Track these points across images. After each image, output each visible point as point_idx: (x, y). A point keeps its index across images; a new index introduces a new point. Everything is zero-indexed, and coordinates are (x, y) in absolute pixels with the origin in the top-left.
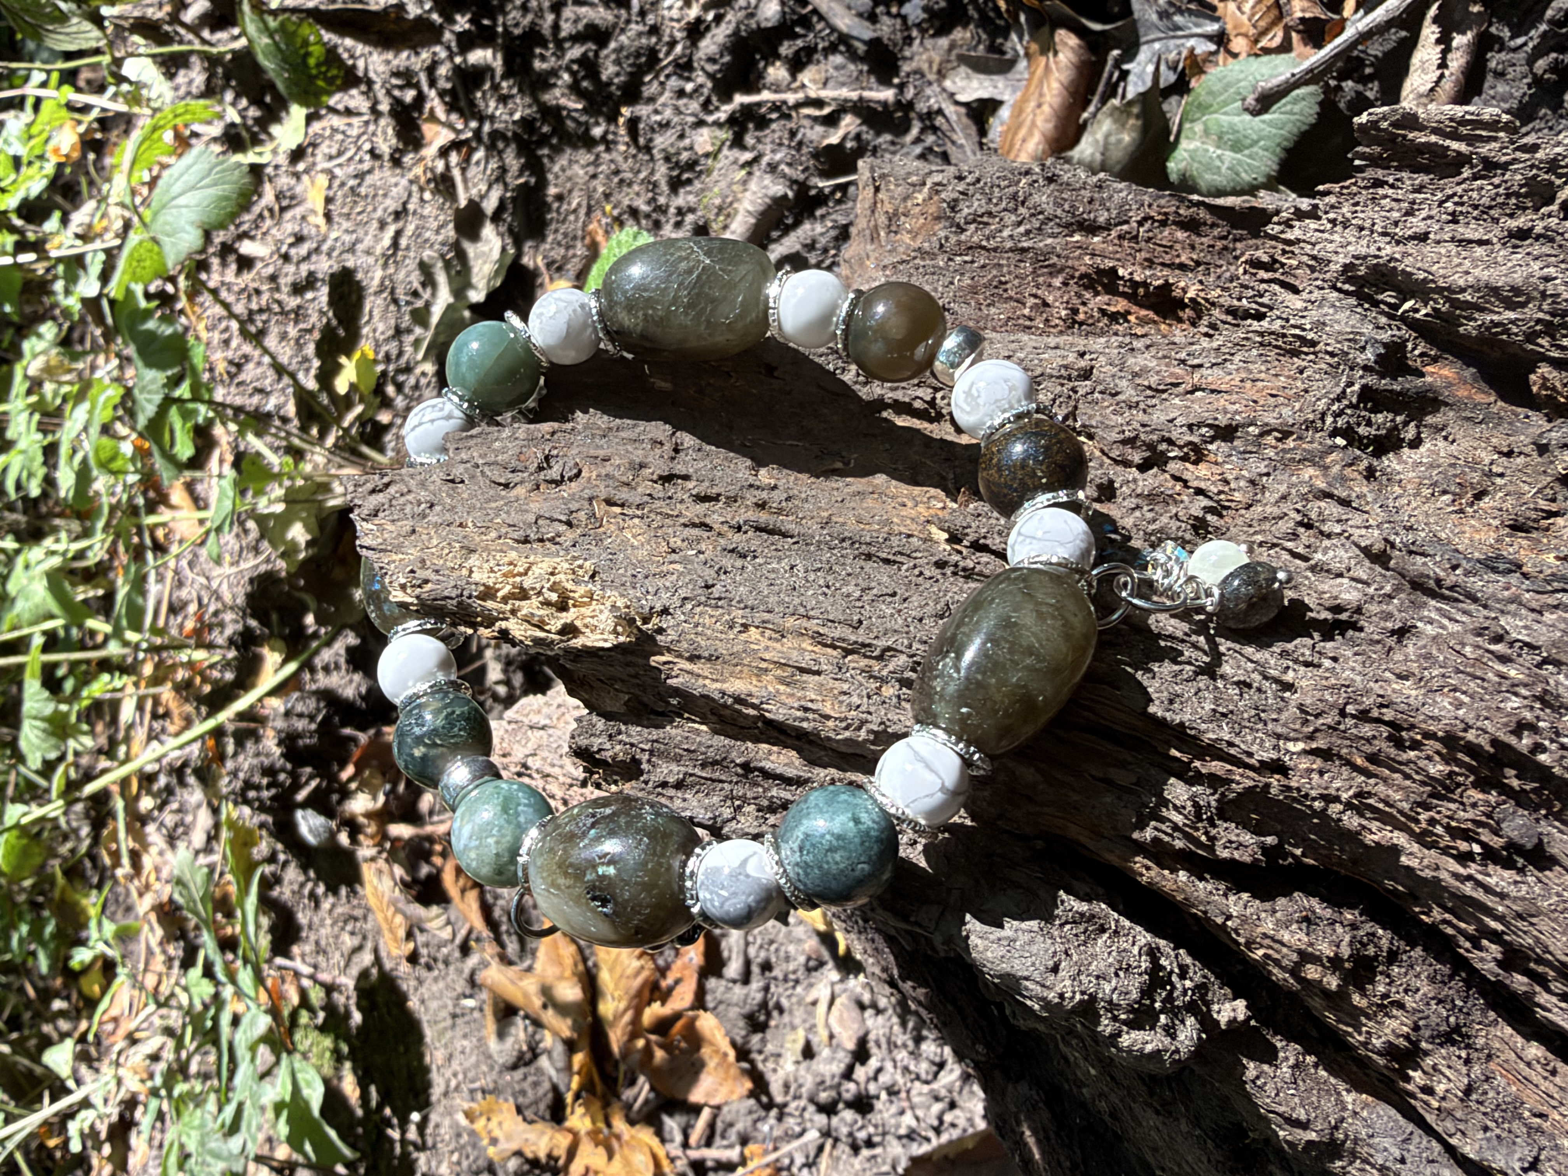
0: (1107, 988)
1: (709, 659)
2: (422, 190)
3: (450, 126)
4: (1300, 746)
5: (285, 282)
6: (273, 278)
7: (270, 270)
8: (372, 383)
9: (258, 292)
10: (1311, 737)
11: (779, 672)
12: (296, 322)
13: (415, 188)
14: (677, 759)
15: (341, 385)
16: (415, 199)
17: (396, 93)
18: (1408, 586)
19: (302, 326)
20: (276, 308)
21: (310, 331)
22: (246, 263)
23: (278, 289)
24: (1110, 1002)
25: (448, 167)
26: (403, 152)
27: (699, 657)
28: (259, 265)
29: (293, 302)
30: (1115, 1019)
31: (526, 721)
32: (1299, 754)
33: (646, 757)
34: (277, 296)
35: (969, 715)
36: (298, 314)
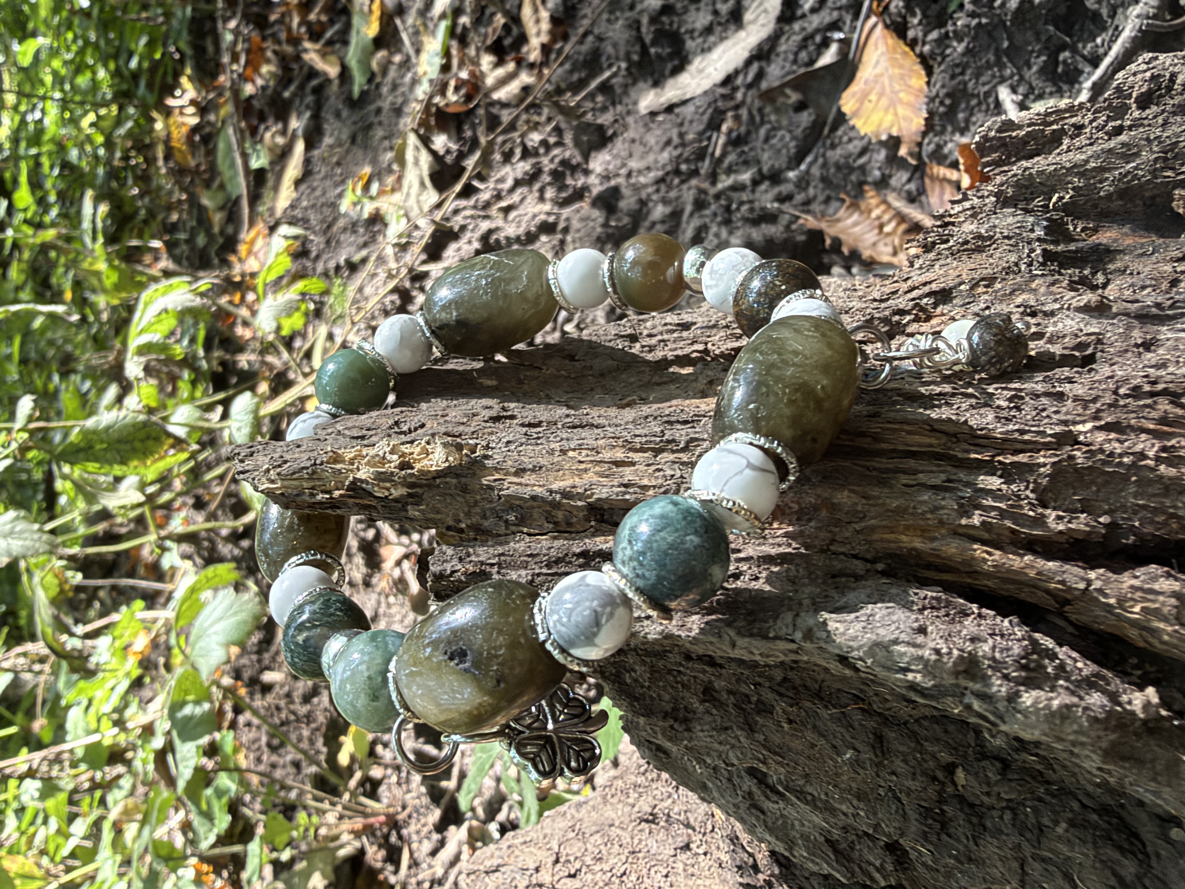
0: (986, 648)
1: (533, 470)
2: (387, 596)
3: (400, 544)
4: (1089, 426)
5: (297, 696)
6: (288, 695)
7: (286, 689)
8: (366, 749)
9: (278, 708)
10: (1096, 417)
11: (597, 468)
12: (308, 724)
13: (383, 599)
14: (525, 566)
15: (343, 759)
16: (383, 605)
17: (362, 534)
18: (1136, 323)
19: (313, 726)
20: (292, 717)
21: (317, 729)
22: (267, 688)
23: (292, 702)
24: (993, 659)
25: (402, 572)
26: (370, 576)
27: (524, 470)
28: (277, 689)
29: (303, 710)
30: (1006, 677)
31: (482, 868)
32: (1091, 431)
33: (496, 569)
34: (292, 707)
35: (757, 409)
36: (309, 718)
